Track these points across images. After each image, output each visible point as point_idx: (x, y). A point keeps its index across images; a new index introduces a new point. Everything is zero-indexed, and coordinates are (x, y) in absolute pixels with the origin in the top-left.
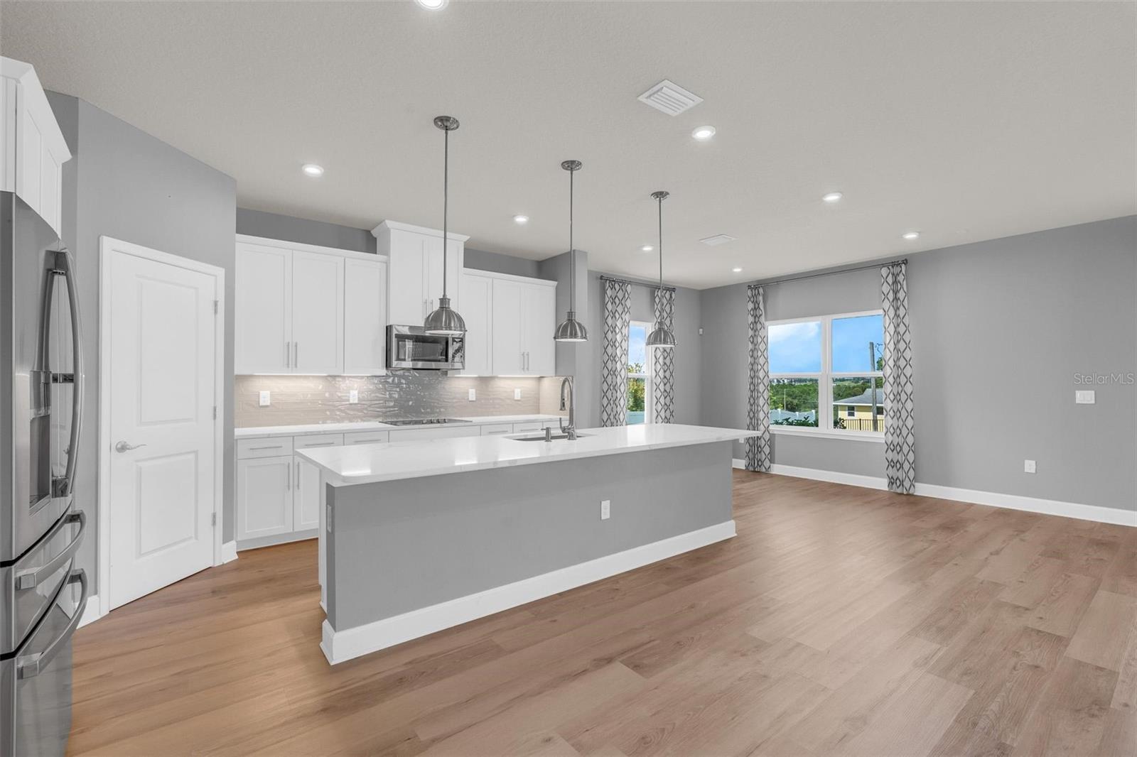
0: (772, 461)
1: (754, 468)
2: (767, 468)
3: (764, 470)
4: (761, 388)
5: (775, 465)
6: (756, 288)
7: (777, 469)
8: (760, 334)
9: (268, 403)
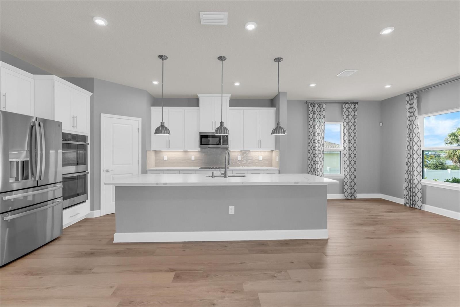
0: (423, 202)
1: (410, 205)
2: (420, 206)
3: (417, 207)
4: (416, 156)
5: (426, 206)
6: (412, 95)
7: (427, 208)
8: (415, 123)
9: (166, 160)
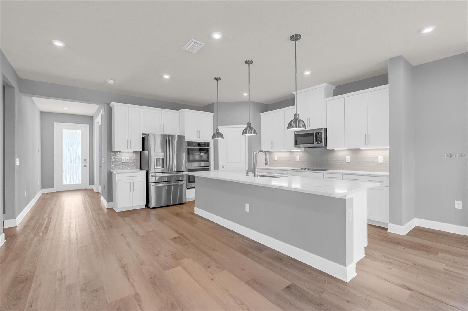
9: (276, 160)
